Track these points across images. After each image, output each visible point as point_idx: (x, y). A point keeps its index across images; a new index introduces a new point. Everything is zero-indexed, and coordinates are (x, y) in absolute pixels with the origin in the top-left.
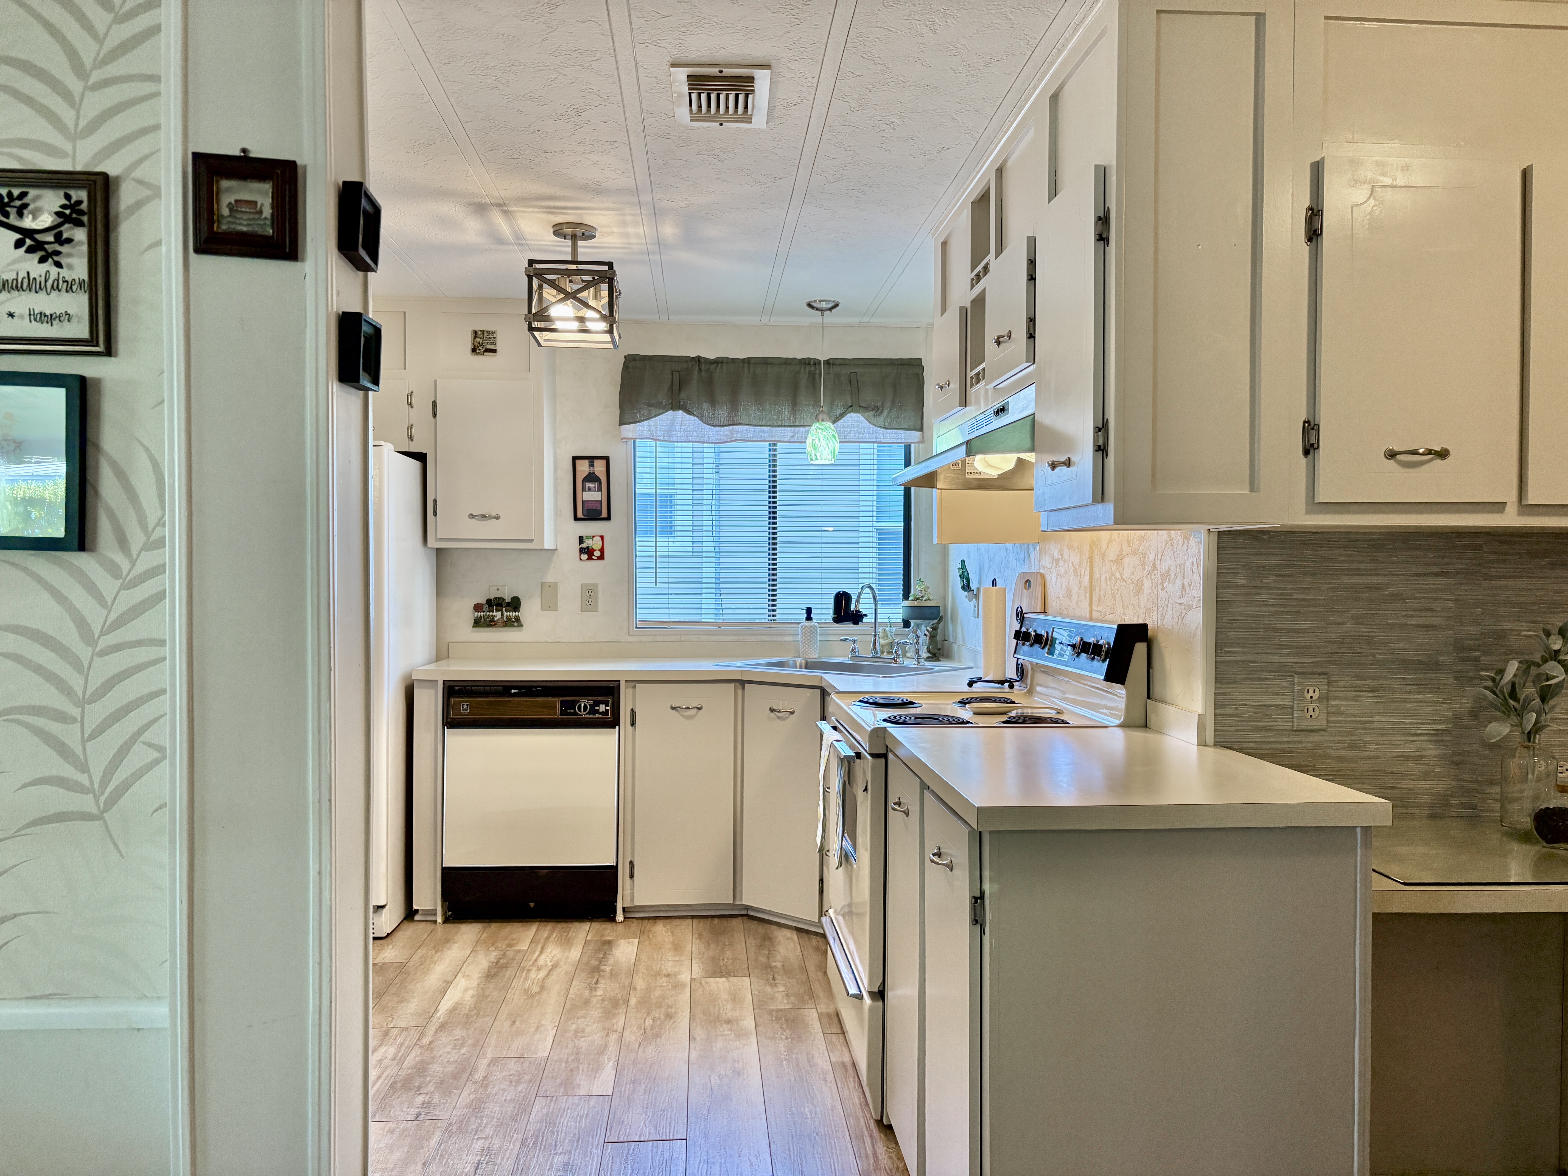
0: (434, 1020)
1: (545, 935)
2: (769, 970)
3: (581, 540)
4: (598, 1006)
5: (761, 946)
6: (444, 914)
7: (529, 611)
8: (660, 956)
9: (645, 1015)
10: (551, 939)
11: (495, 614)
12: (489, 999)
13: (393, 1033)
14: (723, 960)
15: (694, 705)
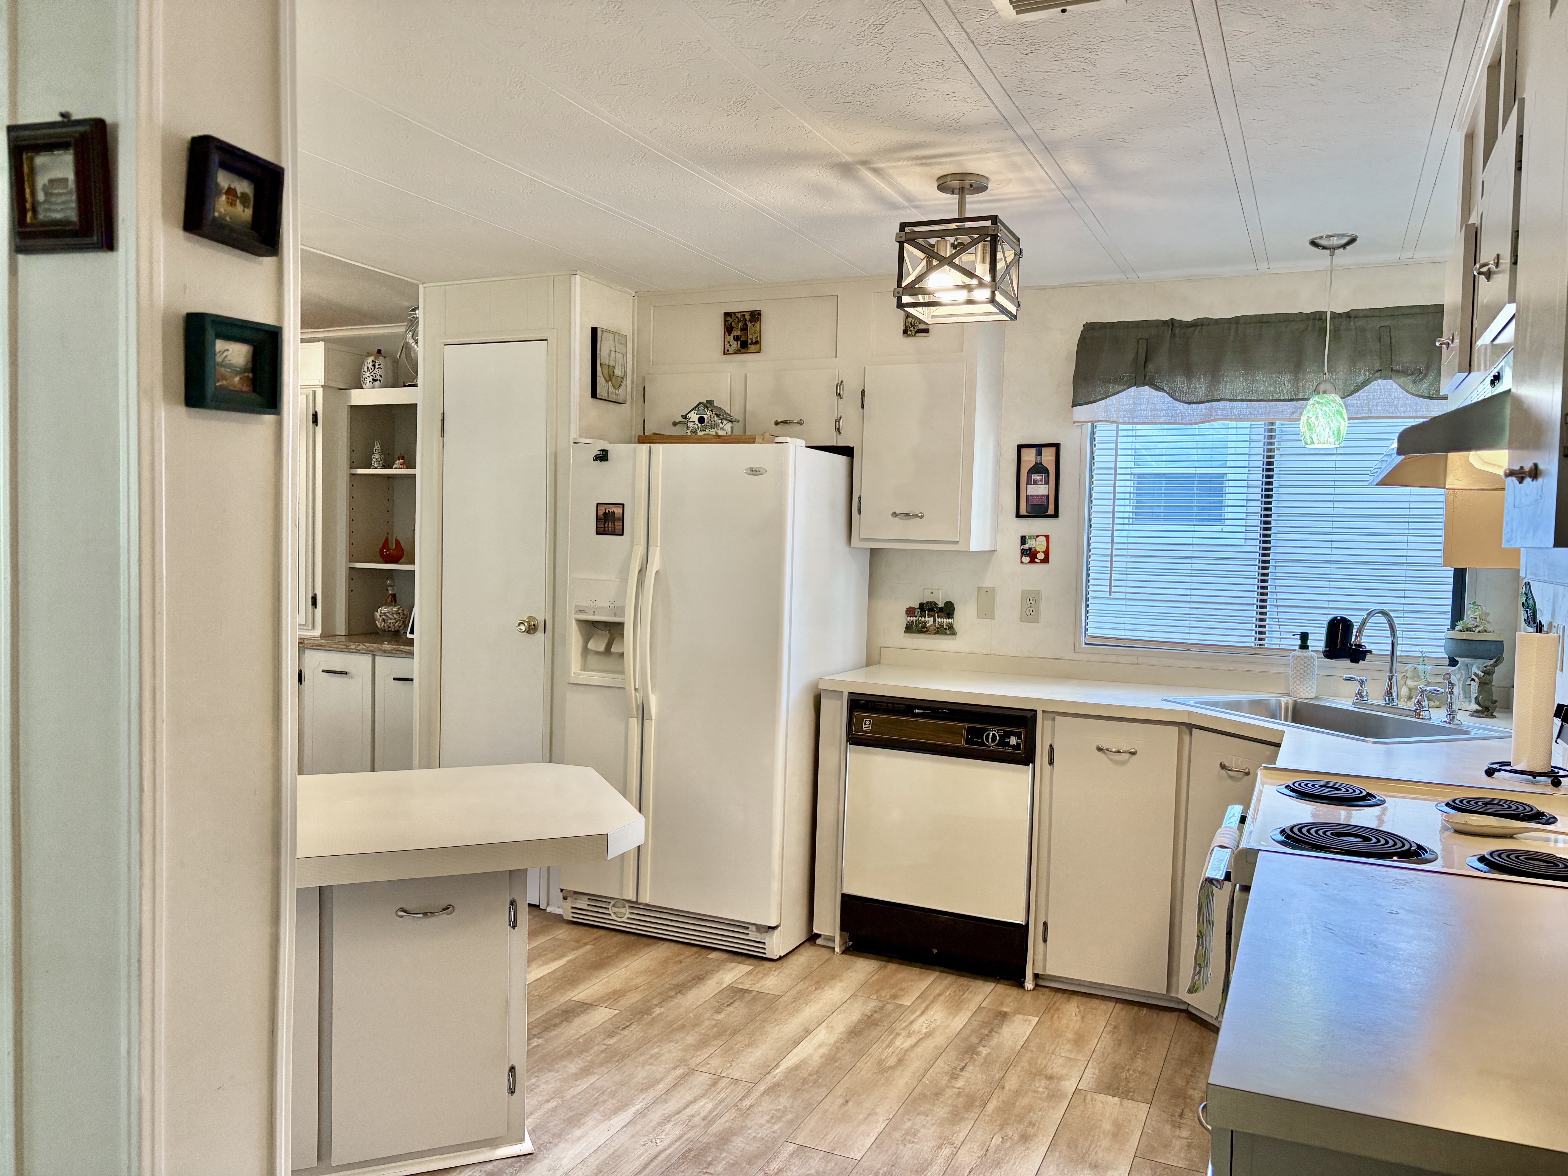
0: (770, 1077)
1: (937, 991)
2: (1180, 1101)
3: (1023, 540)
4: (949, 1102)
5: (1183, 1062)
6: (843, 942)
7: (963, 618)
8: (1053, 1048)
9: (997, 1129)
10: (942, 998)
11: (927, 619)
12: (836, 1064)
13: (724, 1083)
14: (1129, 1070)
15: (1125, 749)
